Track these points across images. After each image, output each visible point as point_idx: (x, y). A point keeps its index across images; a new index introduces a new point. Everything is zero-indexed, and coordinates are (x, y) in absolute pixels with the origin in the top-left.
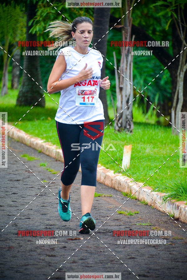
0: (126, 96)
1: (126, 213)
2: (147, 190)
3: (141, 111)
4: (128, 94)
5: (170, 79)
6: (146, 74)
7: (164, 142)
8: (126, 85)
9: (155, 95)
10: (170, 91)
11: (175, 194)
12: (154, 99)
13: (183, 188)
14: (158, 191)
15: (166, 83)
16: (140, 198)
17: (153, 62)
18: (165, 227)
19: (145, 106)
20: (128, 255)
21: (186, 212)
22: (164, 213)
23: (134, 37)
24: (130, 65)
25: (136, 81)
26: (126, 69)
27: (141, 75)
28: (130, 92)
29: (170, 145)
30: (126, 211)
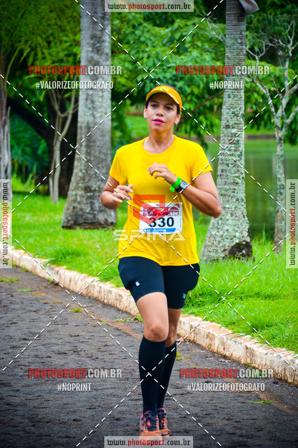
0: (4, 166)
1: (7, 280)
2: (26, 257)
3: (20, 181)
4: (6, 163)
5: (47, 149)
6: (23, 144)
7: (43, 209)
8: (4, 156)
9: (33, 165)
10: (47, 160)
11: (55, 260)
12: (32, 168)
13: (63, 254)
14: (39, 257)
15: (44, 152)
16: (21, 265)
17: (30, 132)
18: (46, 292)
19: (24, 176)
20: (10, 321)
21: (65, 277)
22: (44, 278)
23: (9, 108)
24: (7, 135)
25: (13, 151)
26: (4, 139)
27: (18, 145)
28: (8, 162)
29: (49, 213)
30: (7, 278)
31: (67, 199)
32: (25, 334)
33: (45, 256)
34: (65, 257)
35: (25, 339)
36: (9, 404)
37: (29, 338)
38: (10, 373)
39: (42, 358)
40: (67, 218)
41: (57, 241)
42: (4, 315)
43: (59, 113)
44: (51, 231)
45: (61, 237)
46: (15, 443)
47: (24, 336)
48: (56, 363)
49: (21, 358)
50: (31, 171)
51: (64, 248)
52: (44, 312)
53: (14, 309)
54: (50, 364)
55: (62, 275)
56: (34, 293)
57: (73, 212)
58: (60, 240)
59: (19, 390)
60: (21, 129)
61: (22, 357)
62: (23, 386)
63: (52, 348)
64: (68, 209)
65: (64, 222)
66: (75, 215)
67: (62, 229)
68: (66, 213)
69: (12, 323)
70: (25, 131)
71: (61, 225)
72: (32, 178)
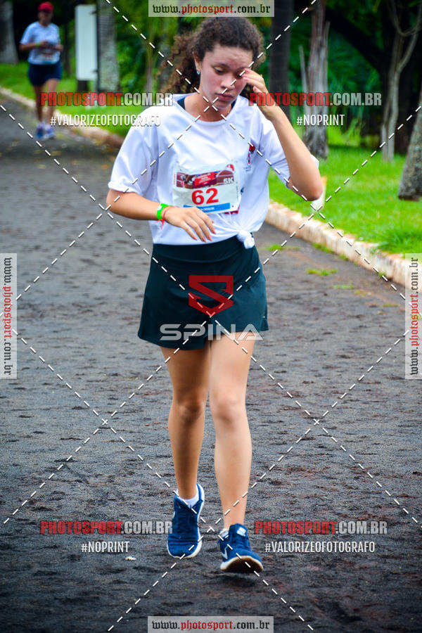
1: (319, 272)
2: (349, 238)
6: (346, 76)
7: (372, 172)
11: (387, 245)
12: (357, 111)
13: (399, 237)
14: (364, 240)
16: (338, 251)
17: (355, 58)
18: (374, 290)
20: (323, 329)
21: (402, 270)
23: (328, 23)
26: (318, 69)
29: (380, 177)
30: (318, 269)
31: (407, 157)
32: (344, 349)
33: (373, 238)
34: (402, 241)
35: (343, 357)
36: (322, 447)
37: (350, 355)
38: (323, 404)
39: (368, 383)
40: (405, 184)
41: (391, 217)
42: (314, 322)
43: (399, 31)
44: (383, 202)
45: (396, 211)
46: (331, 501)
47: (342, 353)
48: (389, 391)
49: (338, 383)
50: (355, 116)
51: (402, 228)
52: (371, 319)
53: (328, 314)
54: (379, 392)
55: (397, 266)
56: (357, 291)
57: (415, 175)
58: (396, 215)
59: (335, 428)
60: (343, 54)
61: (340, 381)
62: (342, 423)
63: (382, 370)
64: (407, 171)
65: (402, 191)
66: (418, 180)
67: (398, 200)
68: (405, 178)
69: (326, 334)
70: (349, 57)
71: (398, 194)
72: (357, 125)
